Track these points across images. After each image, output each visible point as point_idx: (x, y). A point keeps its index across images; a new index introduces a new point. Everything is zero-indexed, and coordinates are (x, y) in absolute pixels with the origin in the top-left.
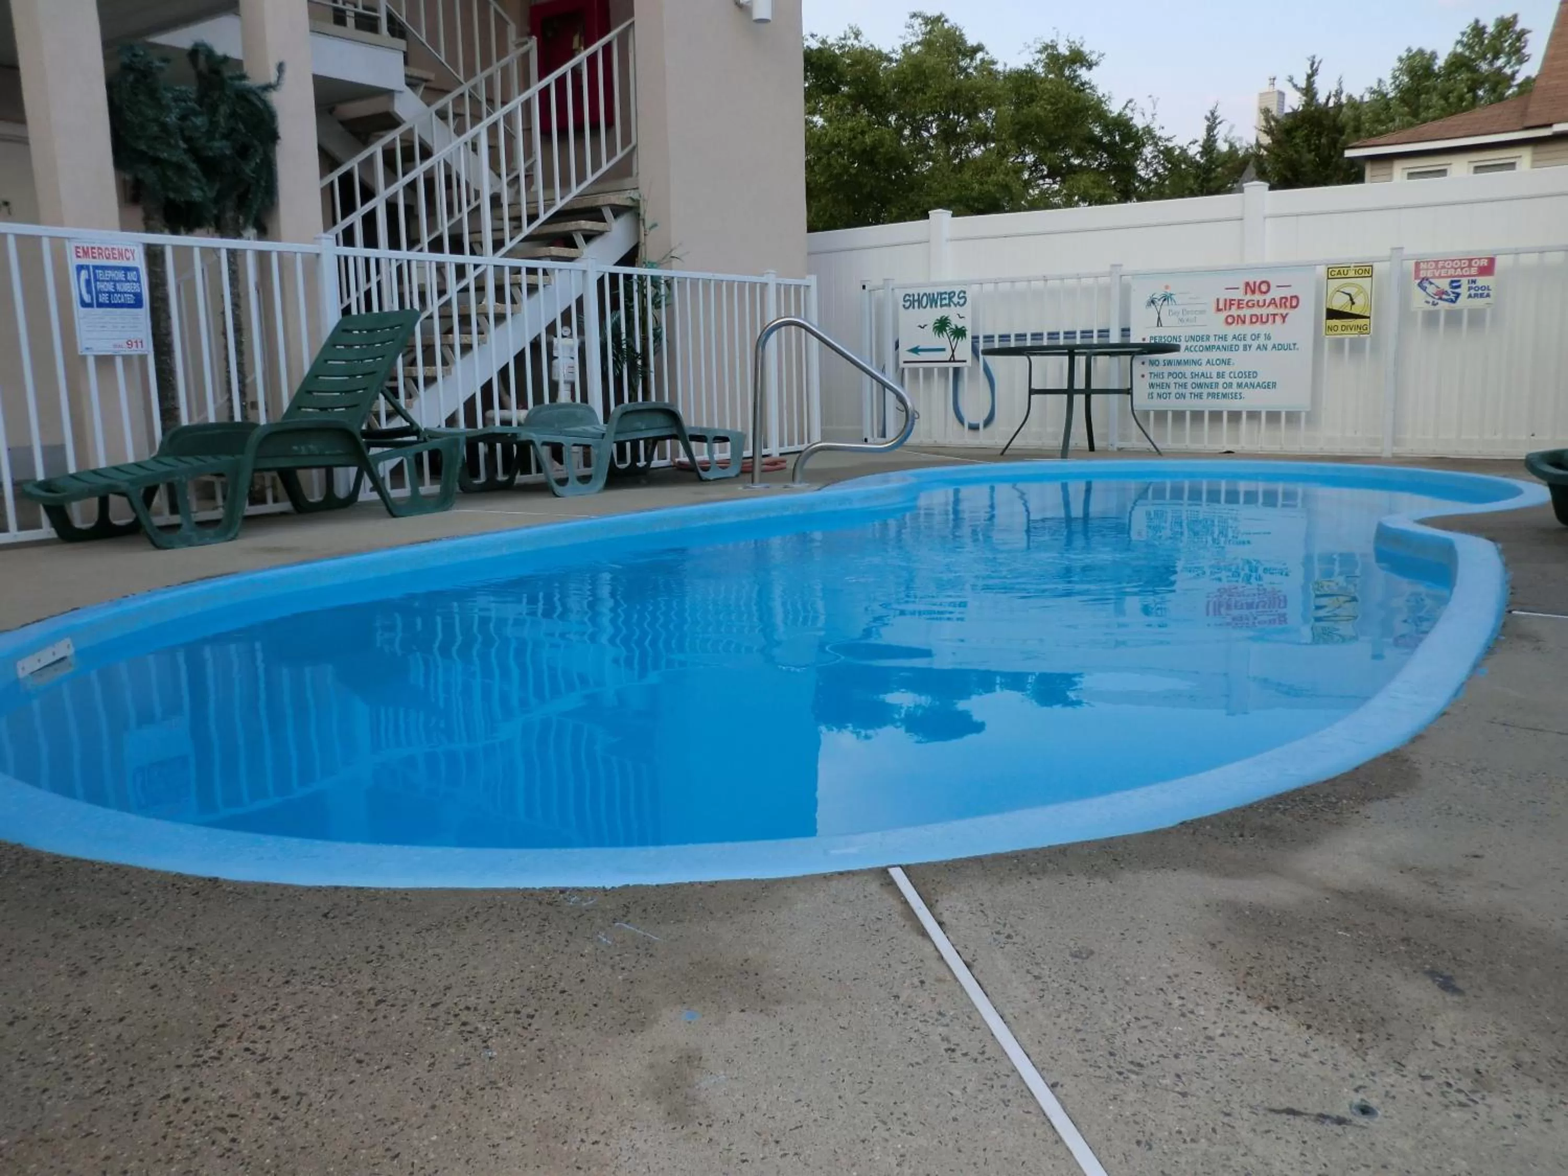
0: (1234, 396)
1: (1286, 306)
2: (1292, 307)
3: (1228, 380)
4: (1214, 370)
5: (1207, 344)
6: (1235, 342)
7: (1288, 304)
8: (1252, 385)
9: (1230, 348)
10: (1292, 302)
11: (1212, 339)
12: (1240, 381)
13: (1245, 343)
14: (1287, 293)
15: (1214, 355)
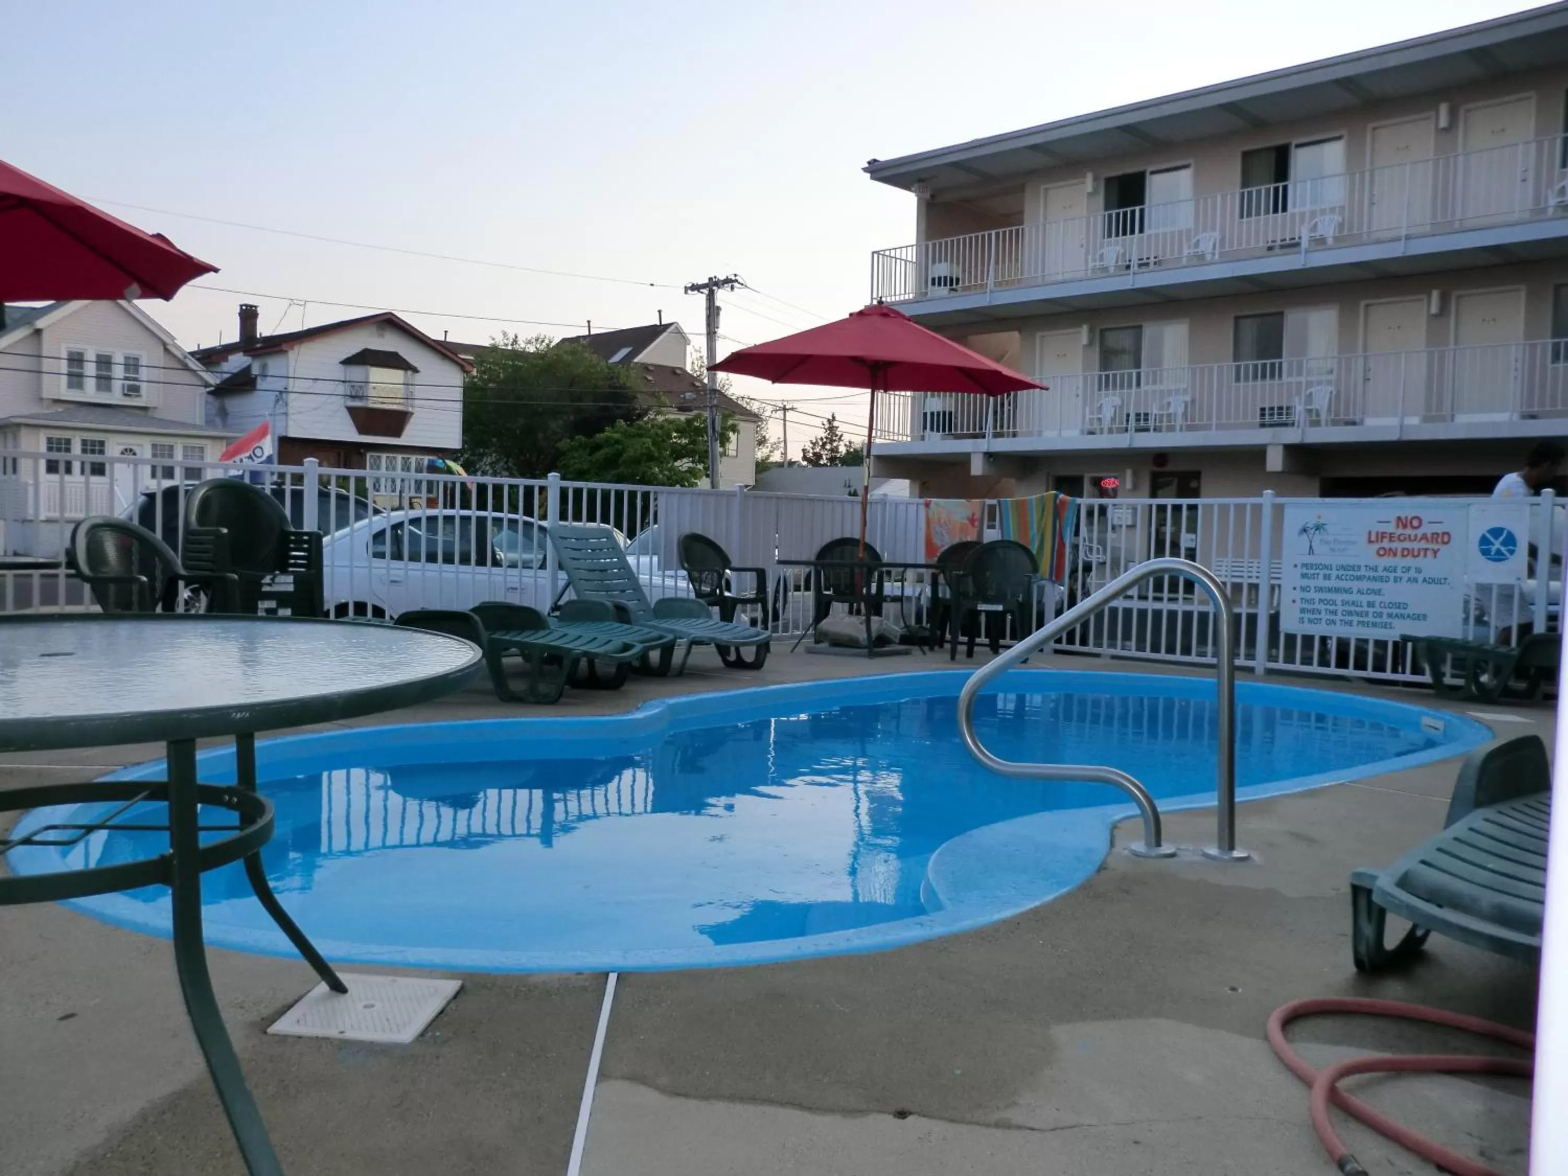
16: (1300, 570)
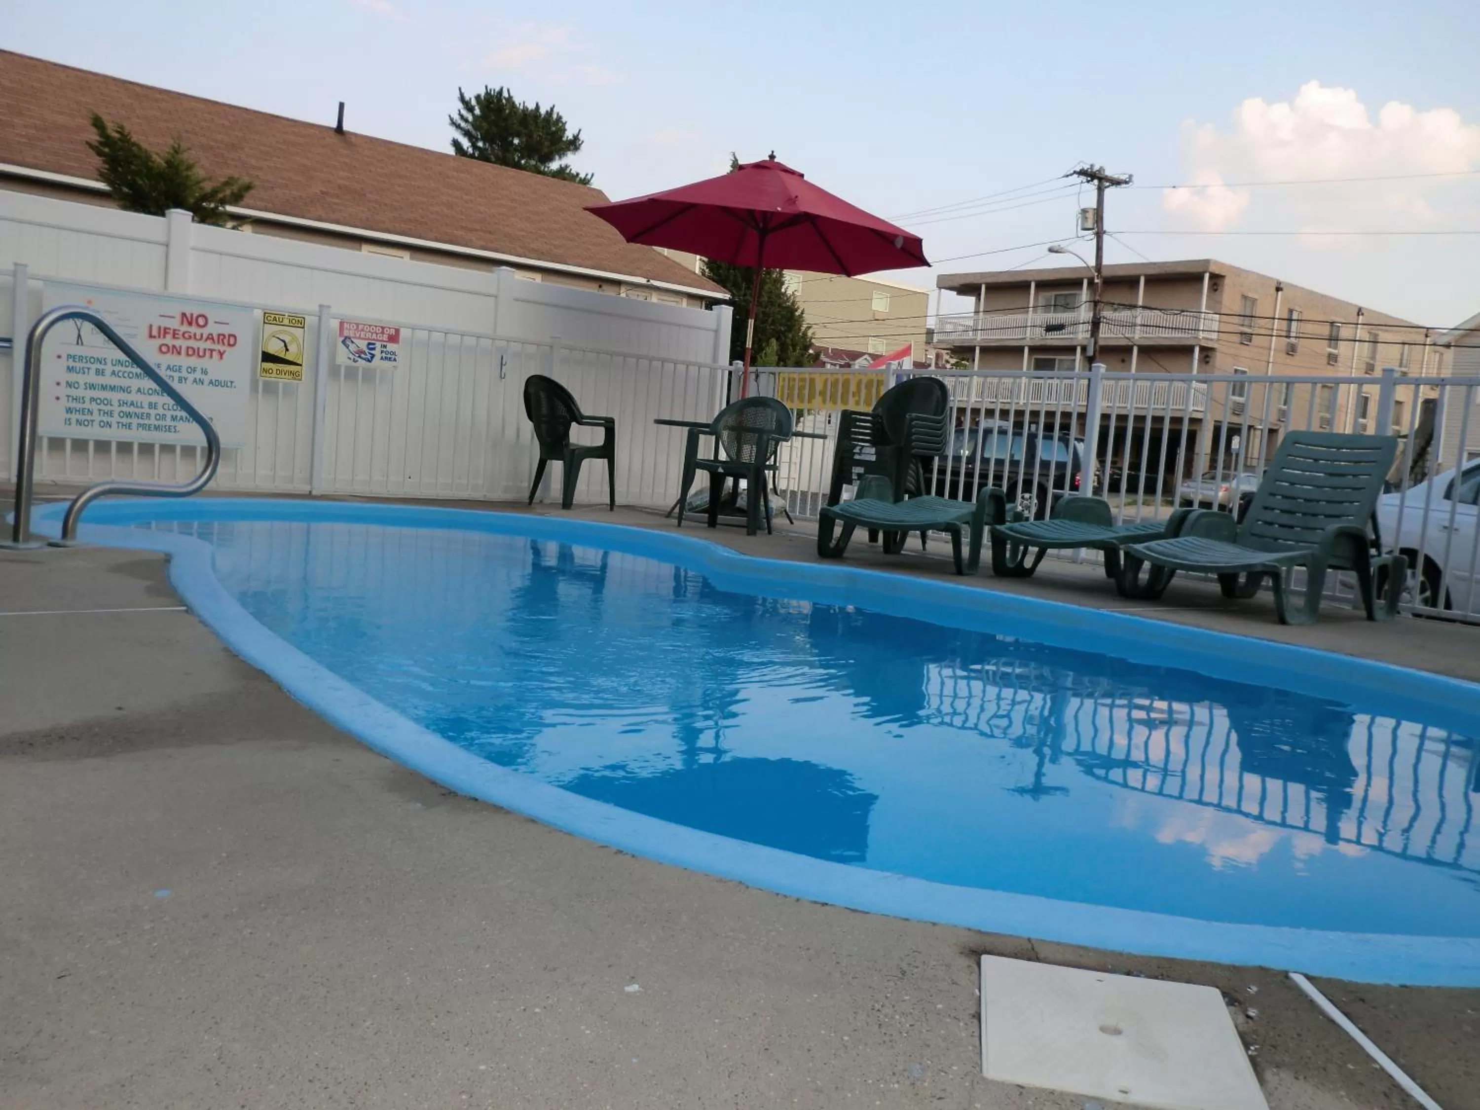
1: (223, 343)
2: (229, 345)
3: (161, 411)
7: (226, 341)
10: (230, 340)
13: (180, 375)
14: (226, 330)
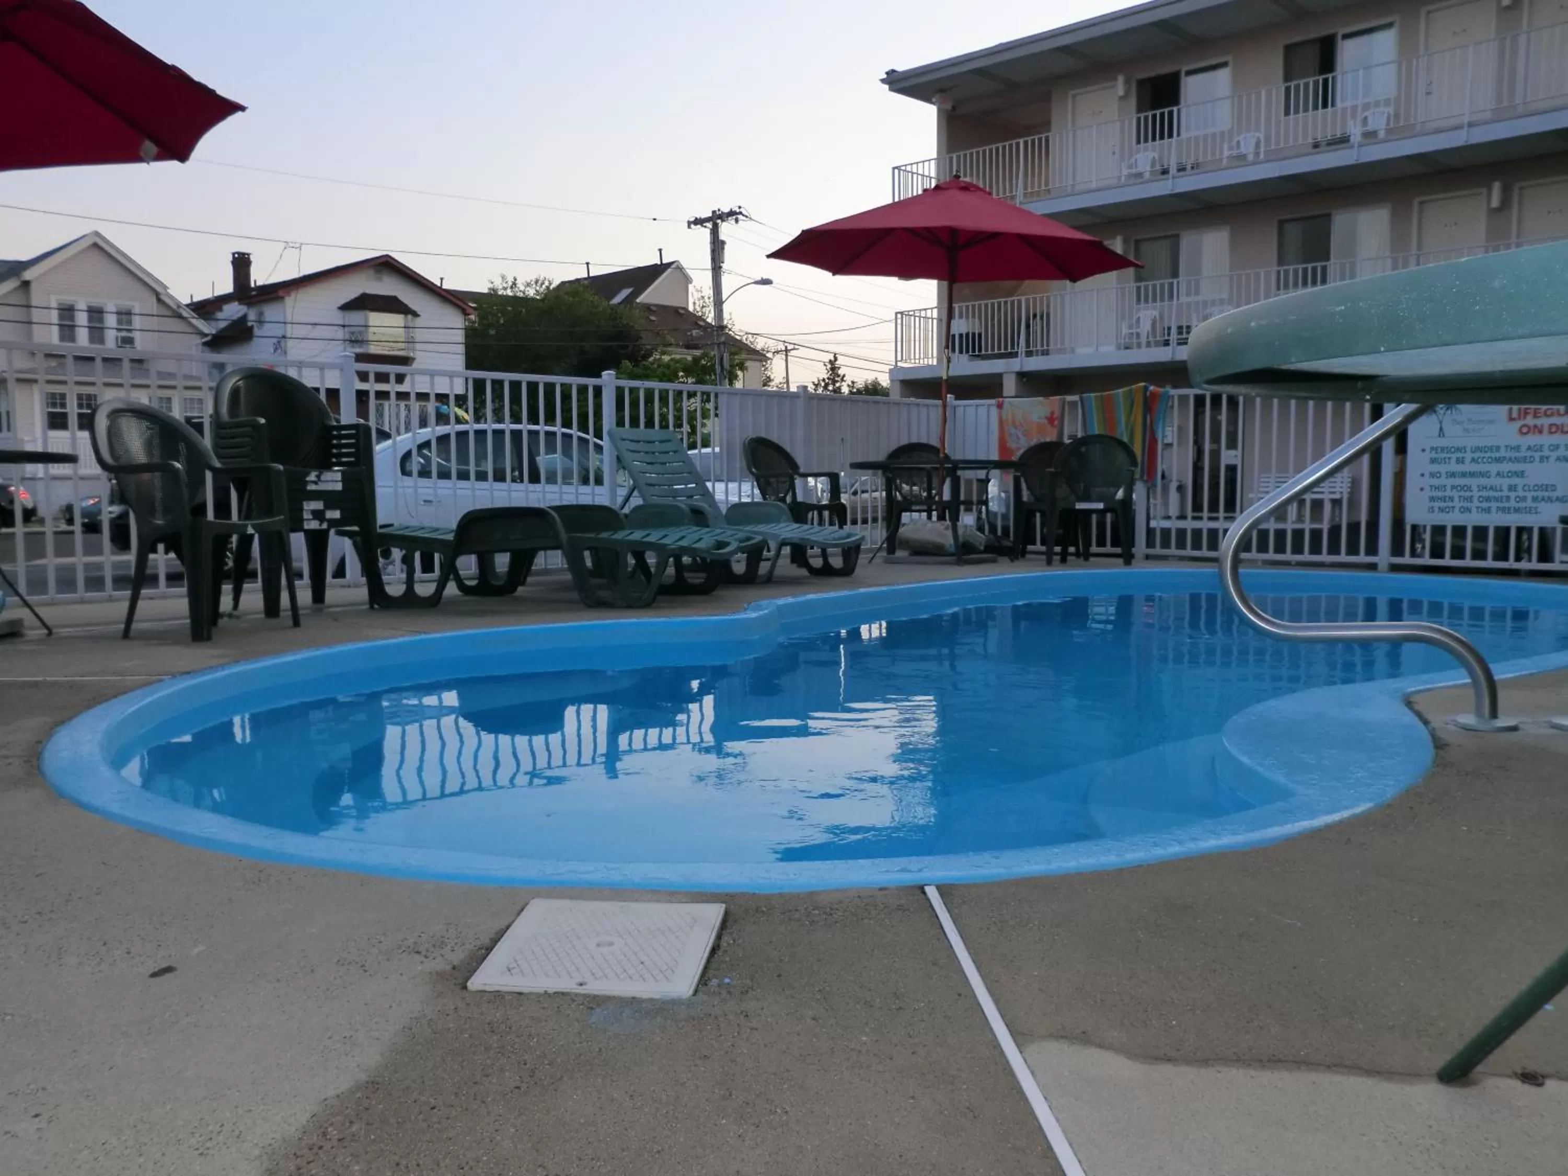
0: (1529, 511)
4: (1506, 482)
5: (1497, 455)
6: (1529, 453)
8: (1550, 500)
9: (1524, 460)
11: (1503, 449)
12: (1535, 494)
15: (1506, 467)
16: (1428, 455)
